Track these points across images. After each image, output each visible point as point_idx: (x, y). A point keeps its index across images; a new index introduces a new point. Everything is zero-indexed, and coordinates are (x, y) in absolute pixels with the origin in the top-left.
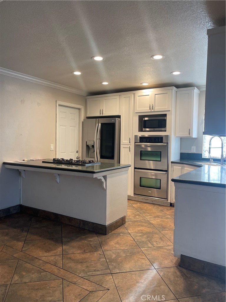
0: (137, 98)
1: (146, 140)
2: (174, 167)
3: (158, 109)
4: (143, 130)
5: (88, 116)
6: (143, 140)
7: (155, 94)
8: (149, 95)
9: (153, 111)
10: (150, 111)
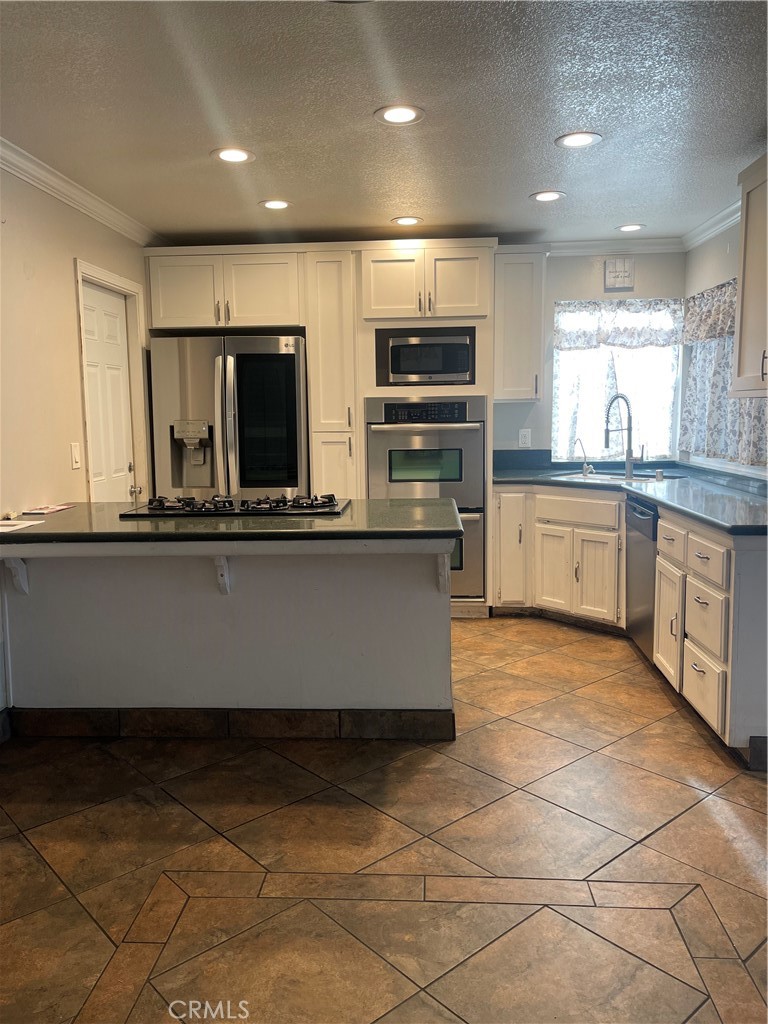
0: (370, 268)
1: (409, 414)
2: (504, 495)
3: (449, 309)
4: (391, 381)
5: (159, 324)
6: (397, 415)
7: (436, 260)
8: (413, 260)
9: (429, 314)
10: (419, 315)
